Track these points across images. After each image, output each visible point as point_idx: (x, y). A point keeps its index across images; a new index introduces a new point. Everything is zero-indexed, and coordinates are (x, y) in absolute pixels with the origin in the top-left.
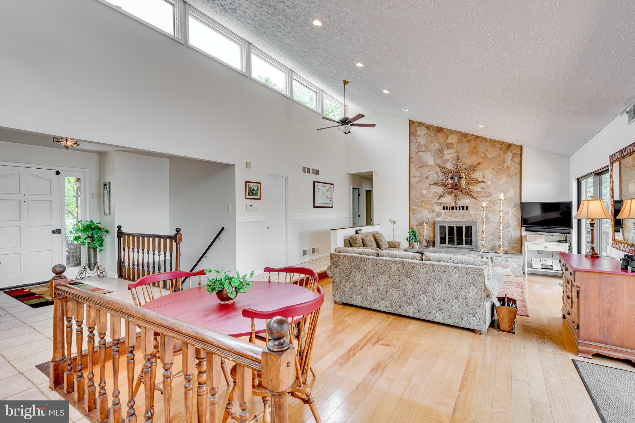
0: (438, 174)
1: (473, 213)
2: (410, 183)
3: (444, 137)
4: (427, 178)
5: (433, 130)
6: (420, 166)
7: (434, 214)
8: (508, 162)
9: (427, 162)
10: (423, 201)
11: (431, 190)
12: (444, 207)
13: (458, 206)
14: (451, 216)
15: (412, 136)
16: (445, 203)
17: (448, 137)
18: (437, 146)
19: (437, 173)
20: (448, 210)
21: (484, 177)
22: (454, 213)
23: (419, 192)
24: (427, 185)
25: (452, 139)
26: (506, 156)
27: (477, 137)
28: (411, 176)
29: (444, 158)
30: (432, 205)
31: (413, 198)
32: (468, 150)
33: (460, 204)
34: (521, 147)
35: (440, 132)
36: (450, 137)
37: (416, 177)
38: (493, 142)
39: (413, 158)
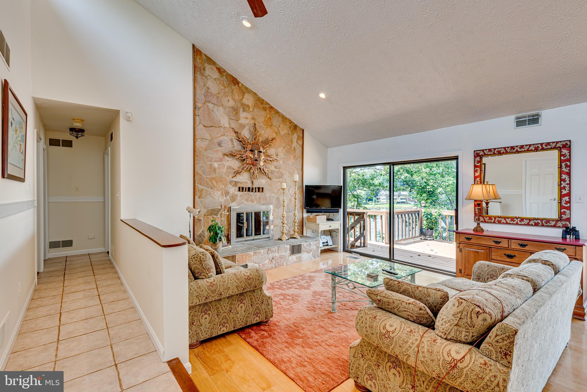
0: (233, 142)
1: (268, 196)
2: (196, 148)
3: (240, 93)
4: (220, 145)
5: (226, 77)
6: (210, 124)
7: (228, 197)
8: (295, 144)
9: (220, 121)
10: (214, 179)
11: (224, 163)
12: (239, 188)
13: (254, 186)
14: (247, 200)
15: (198, 73)
16: (241, 183)
17: (244, 95)
18: (231, 103)
19: (232, 140)
20: (244, 193)
21: (277, 155)
22: (251, 195)
23: (209, 163)
24: (220, 155)
25: (248, 100)
26: (293, 136)
27: (271, 107)
28: (197, 137)
29: (240, 122)
30: (226, 185)
31: (200, 172)
32: (263, 120)
33: (256, 185)
34: (303, 130)
35: (235, 85)
36: (247, 96)
37: (204, 140)
38: (284, 119)
39: (199, 108)
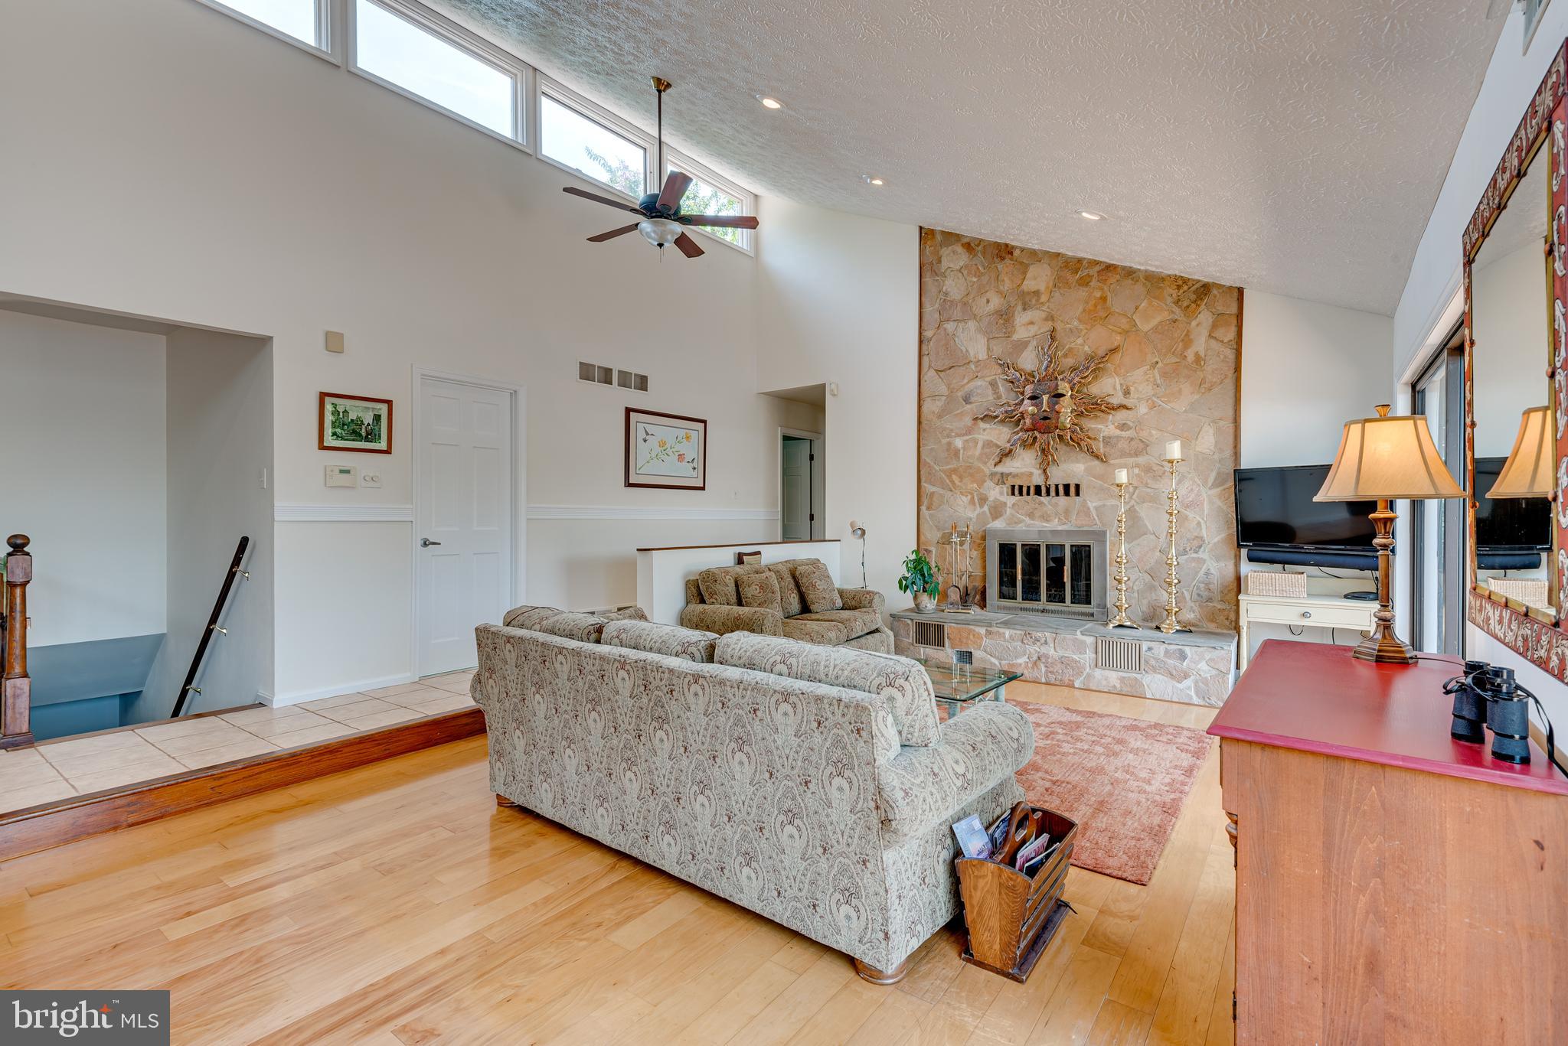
0: (998, 388)
1: (1094, 504)
2: (922, 417)
3: (1015, 272)
4: (967, 400)
5: (984, 253)
6: (948, 363)
7: (986, 508)
8: (1200, 343)
9: (967, 351)
10: (955, 471)
11: (976, 436)
12: (1013, 487)
13: (1052, 482)
14: (1031, 515)
15: (928, 274)
16: (1015, 476)
17: (1025, 273)
18: (996, 302)
19: (993, 384)
20: (1025, 497)
21: (1127, 393)
22: (1041, 503)
23: (944, 441)
24: (968, 421)
25: (1038, 278)
26: (1194, 323)
27: (1109, 268)
28: (924, 395)
29: (1015, 337)
30: (981, 483)
31: (928, 460)
32: (1081, 309)
33: (1058, 475)
34: (1240, 291)
35: (1002, 259)
36: (1033, 271)
37: (937, 398)
38: (1154, 281)
39: (929, 340)
